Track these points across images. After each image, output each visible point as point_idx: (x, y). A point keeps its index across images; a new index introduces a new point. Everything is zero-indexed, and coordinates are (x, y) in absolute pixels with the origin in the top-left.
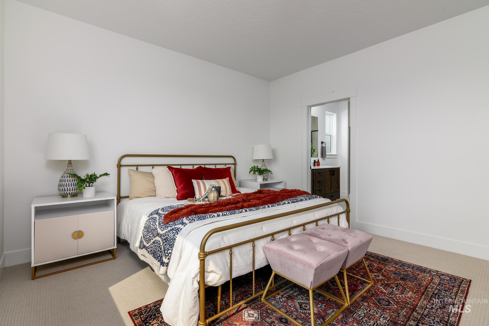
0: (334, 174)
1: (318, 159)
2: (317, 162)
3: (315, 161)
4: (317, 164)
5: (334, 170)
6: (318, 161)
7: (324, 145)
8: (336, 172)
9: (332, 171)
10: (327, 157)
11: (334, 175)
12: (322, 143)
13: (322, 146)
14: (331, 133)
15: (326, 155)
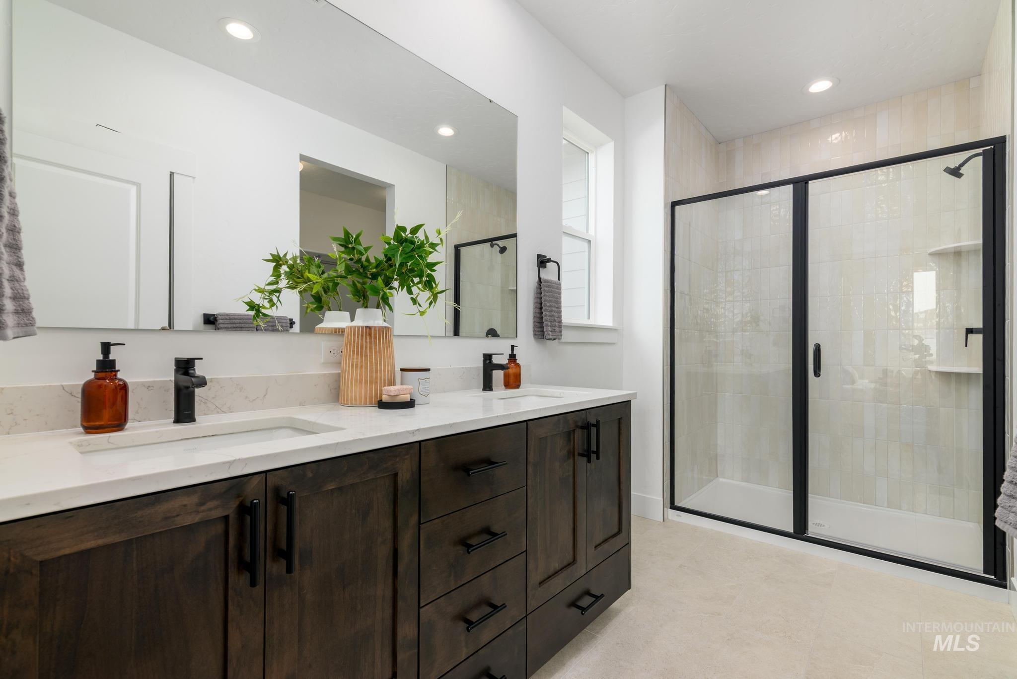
0: (594, 448)
1: (513, 347)
2: (500, 367)
3: (488, 357)
4: (506, 376)
5: (597, 425)
6: (512, 357)
7: (549, 273)
8: (607, 434)
9: (582, 428)
10: (567, 336)
11: (597, 453)
12: (542, 262)
13: (540, 278)
14: (592, 232)
15: (560, 327)
